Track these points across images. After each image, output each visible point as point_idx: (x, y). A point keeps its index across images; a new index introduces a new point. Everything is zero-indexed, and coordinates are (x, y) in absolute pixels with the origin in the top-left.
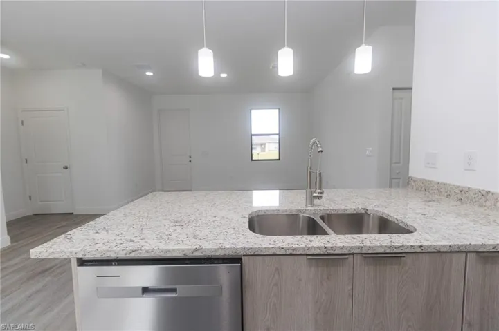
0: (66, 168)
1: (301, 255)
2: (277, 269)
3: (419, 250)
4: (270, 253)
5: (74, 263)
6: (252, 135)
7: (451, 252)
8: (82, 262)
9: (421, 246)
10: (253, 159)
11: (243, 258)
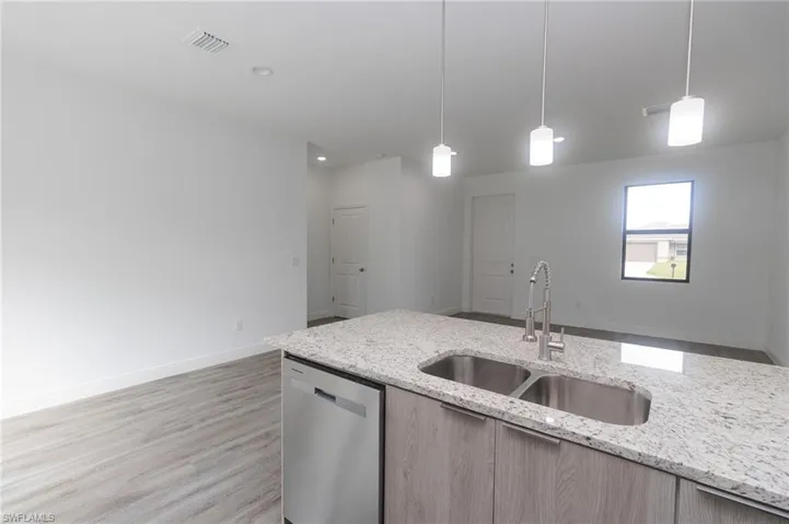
0: (362, 270)
1: (436, 399)
2: (415, 410)
3: (585, 443)
4: (409, 388)
5: (283, 355)
6: (626, 233)
7: (641, 464)
8: (288, 356)
9: (588, 439)
10: (626, 275)
11: (387, 387)
